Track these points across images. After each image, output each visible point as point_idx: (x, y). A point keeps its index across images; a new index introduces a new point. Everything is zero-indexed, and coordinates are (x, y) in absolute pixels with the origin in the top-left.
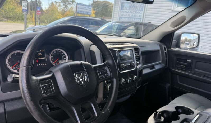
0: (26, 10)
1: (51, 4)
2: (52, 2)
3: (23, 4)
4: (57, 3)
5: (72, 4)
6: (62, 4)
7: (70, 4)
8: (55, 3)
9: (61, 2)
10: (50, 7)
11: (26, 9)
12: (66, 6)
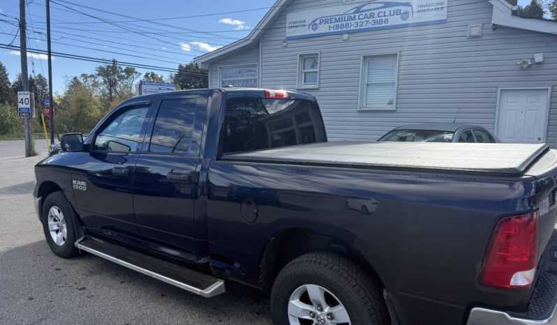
0: (28, 109)
1: (72, 82)
2: (75, 78)
3: (20, 97)
4: (89, 79)
5: (127, 78)
6: (100, 79)
7: (121, 77)
8: (81, 80)
9: (99, 75)
10: (69, 92)
11: (29, 106)
12: (112, 84)
